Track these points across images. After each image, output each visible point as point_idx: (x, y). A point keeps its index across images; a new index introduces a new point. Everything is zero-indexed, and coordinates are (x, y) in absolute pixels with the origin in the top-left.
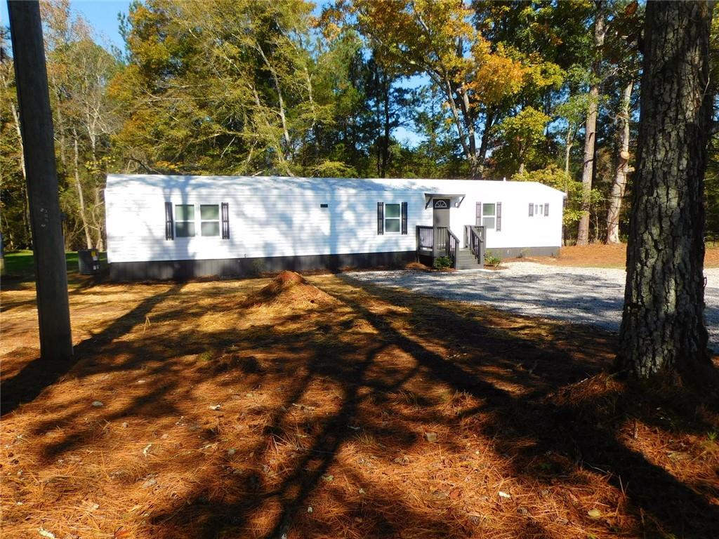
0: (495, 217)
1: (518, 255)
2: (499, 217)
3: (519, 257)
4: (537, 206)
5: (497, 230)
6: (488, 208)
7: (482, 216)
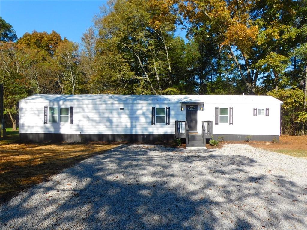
0: (229, 116)
1: (247, 139)
2: (231, 116)
3: (247, 141)
4: (259, 110)
5: (230, 124)
6: (224, 111)
7: (219, 116)
